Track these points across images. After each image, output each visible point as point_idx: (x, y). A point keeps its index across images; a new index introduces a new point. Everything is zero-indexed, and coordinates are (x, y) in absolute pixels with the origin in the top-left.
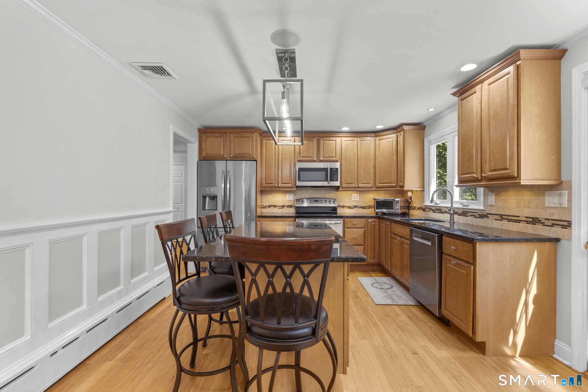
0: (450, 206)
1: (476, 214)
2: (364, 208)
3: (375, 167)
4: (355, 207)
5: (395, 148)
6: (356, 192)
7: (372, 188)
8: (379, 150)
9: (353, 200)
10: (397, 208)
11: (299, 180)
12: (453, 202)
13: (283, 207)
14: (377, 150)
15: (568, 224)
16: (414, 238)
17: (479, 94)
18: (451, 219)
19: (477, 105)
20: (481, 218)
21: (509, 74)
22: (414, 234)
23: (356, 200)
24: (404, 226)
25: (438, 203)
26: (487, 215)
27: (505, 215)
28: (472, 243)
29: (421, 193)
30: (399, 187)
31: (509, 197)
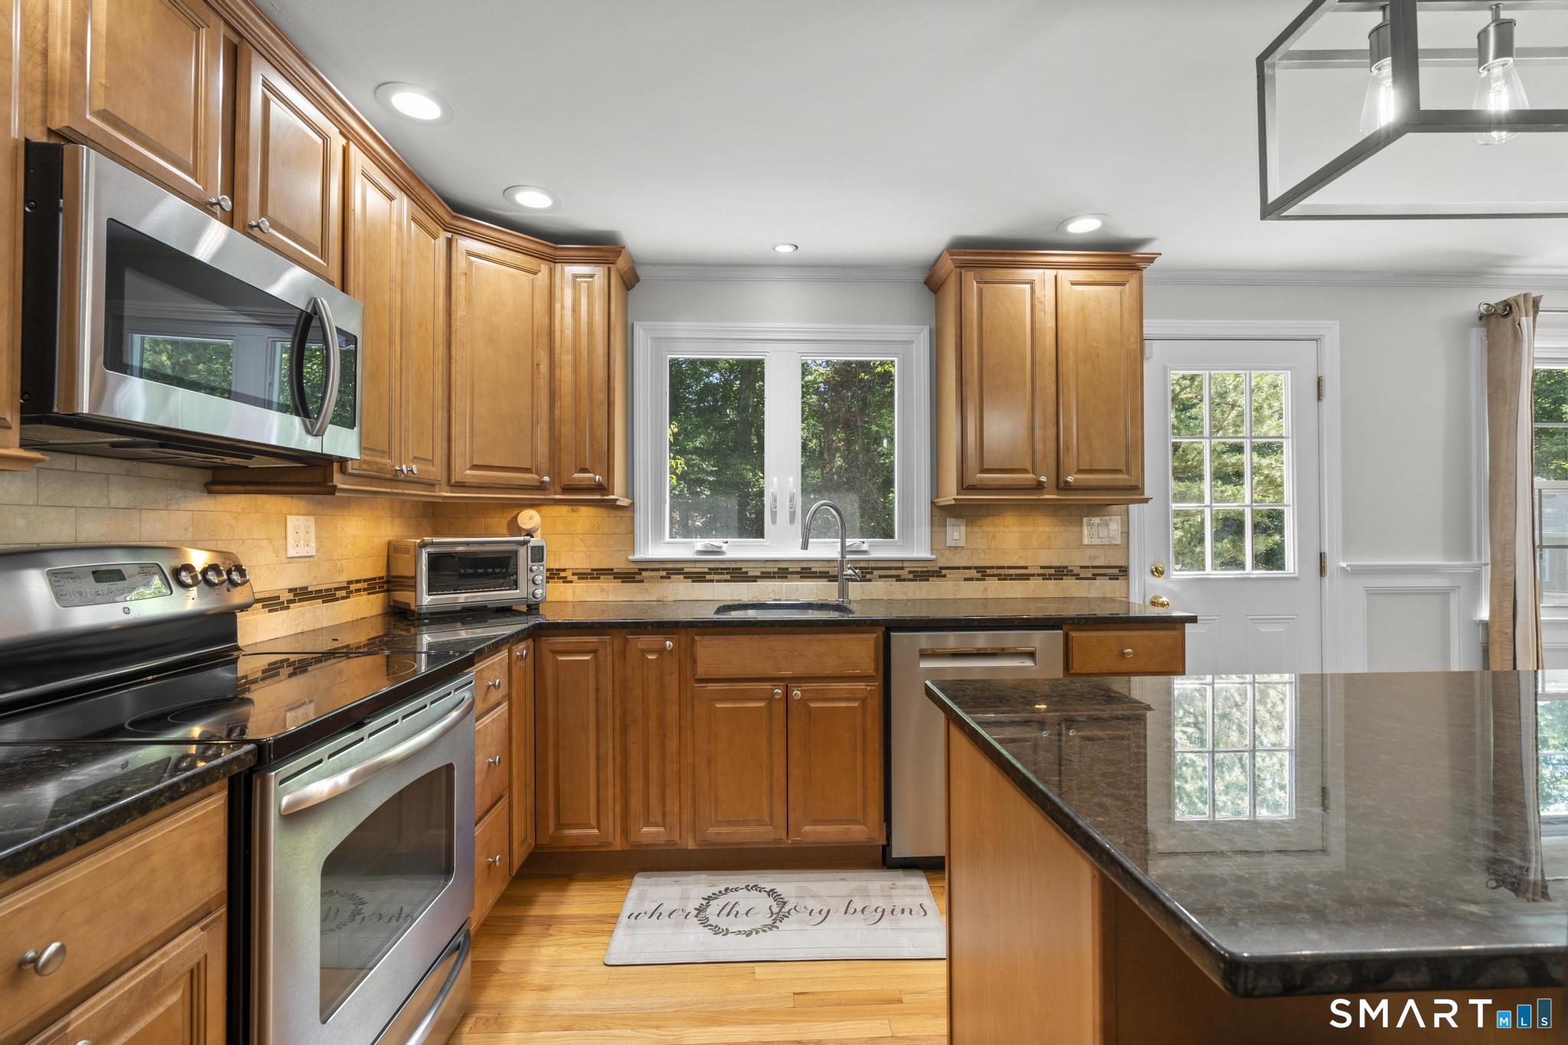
1: (904, 573)
4: (302, 595)
9: (290, 555)
15: (1122, 572)
16: (925, 664)
17: (1046, 294)
18: (843, 592)
19: (1039, 315)
20: (920, 580)
21: (1123, 285)
22: (921, 651)
23: (302, 551)
24: (819, 637)
25: (724, 549)
26: (941, 572)
27: (992, 568)
28: (1175, 629)
29: (608, 517)
30: (560, 490)
31: (1002, 529)
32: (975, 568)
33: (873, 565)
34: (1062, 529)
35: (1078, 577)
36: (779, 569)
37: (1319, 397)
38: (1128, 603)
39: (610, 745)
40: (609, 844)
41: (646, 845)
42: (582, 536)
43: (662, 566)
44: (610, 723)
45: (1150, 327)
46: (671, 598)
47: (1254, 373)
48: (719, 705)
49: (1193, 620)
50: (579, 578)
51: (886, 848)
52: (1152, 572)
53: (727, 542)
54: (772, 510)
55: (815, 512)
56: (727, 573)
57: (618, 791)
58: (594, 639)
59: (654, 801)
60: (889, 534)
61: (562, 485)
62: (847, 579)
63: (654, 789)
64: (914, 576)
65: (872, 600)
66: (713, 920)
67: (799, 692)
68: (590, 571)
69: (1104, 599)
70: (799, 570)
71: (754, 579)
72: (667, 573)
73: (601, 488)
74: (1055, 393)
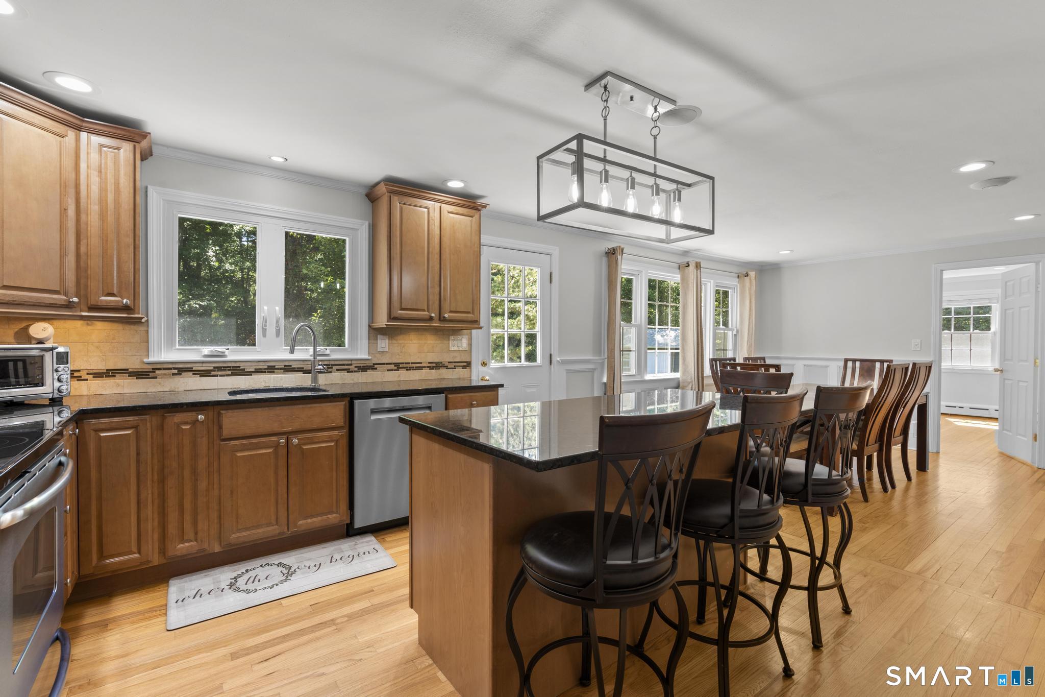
1: (352, 368)
15: (468, 365)
16: (374, 417)
17: (435, 215)
18: (315, 380)
19: (432, 227)
20: (362, 372)
21: (472, 217)
22: (372, 410)
24: (309, 406)
25: (226, 354)
26: (374, 366)
27: (403, 363)
28: (494, 391)
29: (123, 329)
30: (87, 309)
31: (409, 342)
32: (394, 364)
33: (333, 363)
34: (439, 342)
35: (447, 368)
36: (268, 366)
37: (551, 282)
38: (471, 380)
39: (150, 492)
40: (149, 562)
41: (181, 556)
42: (97, 344)
43: (174, 366)
44: (149, 476)
45: (484, 239)
46: (182, 389)
47: (527, 268)
48: (239, 454)
49: (502, 386)
50: (94, 377)
51: (350, 525)
52: (482, 364)
53: (228, 349)
54: (263, 328)
55: (298, 331)
56: (228, 370)
57: (156, 523)
58: (136, 418)
59: (188, 526)
60: (341, 344)
61: (89, 305)
62: (317, 372)
63: (188, 517)
64: (358, 369)
65: (332, 384)
66: (243, 587)
67: (297, 440)
68: (105, 371)
69: (459, 379)
70: (283, 367)
71: (250, 373)
72: (178, 371)
73: (126, 309)
74: (439, 270)
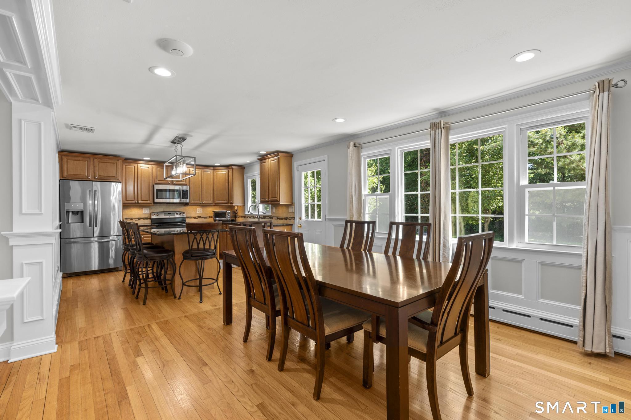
0: (258, 214)
1: (269, 217)
2: (205, 218)
3: (214, 190)
4: (200, 217)
5: (227, 178)
6: (200, 207)
7: (212, 204)
8: (216, 178)
9: (197, 213)
10: (229, 217)
11: (157, 198)
12: (259, 212)
13: (139, 219)
14: (215, 178)
15: (294, 218)
21: (277, 160)
23: (199, 212)
34: (286, 209)
35: (289, 219)
37: (325, 175)
74: (268, 183)
